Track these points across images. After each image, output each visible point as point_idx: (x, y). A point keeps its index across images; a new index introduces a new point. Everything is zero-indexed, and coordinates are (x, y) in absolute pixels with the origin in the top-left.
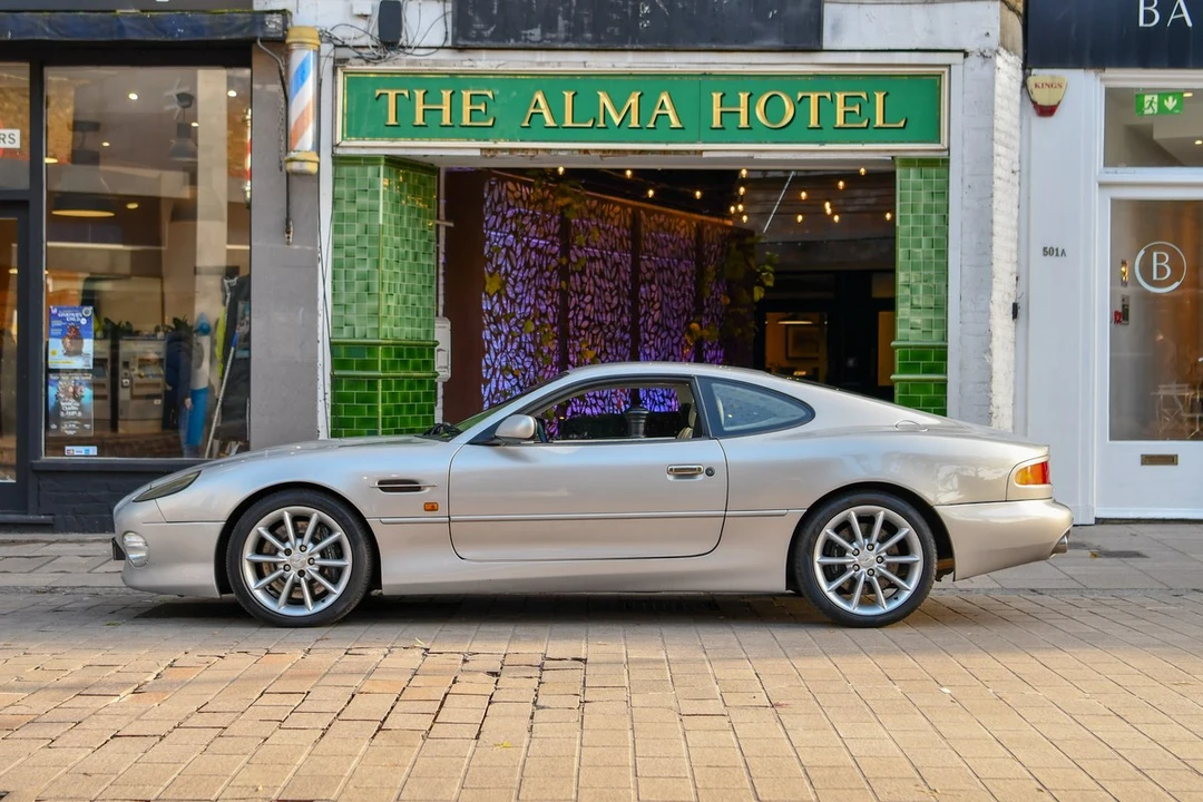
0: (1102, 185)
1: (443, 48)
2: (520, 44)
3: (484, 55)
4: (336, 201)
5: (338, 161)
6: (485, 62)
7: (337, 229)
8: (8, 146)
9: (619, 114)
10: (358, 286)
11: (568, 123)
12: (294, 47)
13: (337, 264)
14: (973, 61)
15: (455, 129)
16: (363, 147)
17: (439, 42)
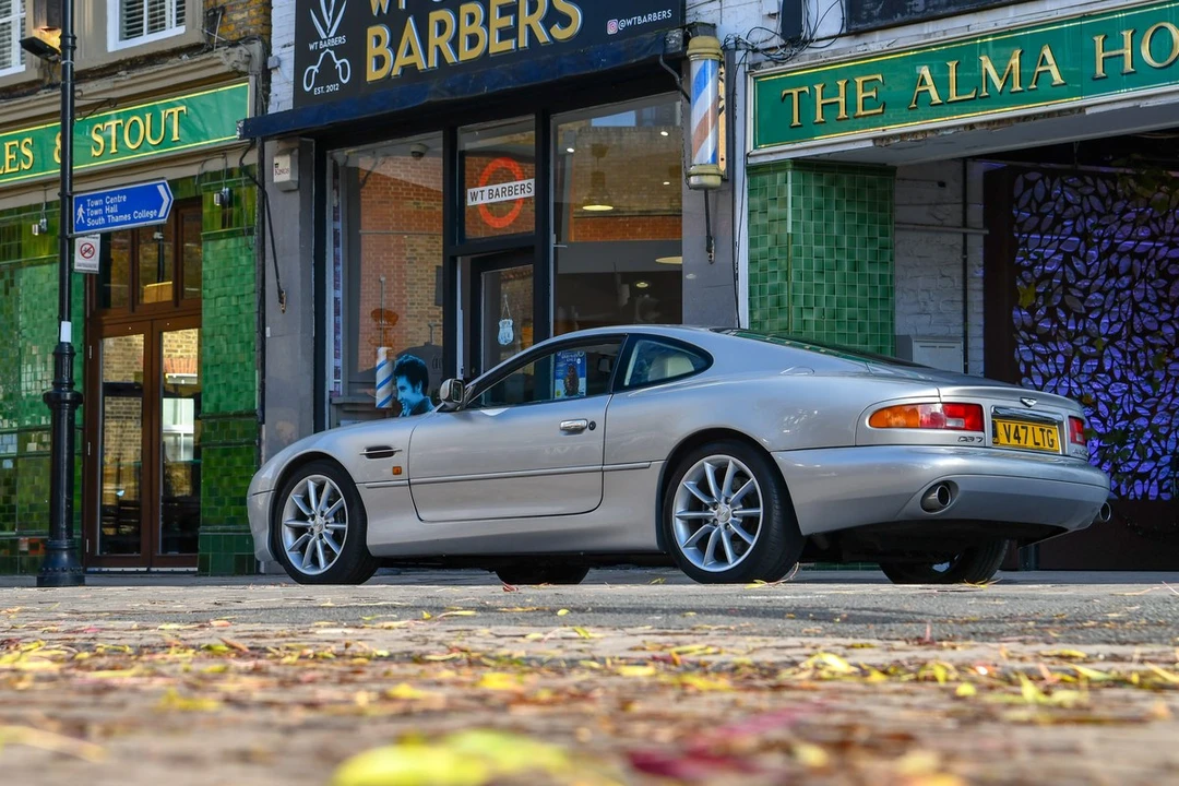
1: (840, 35)
2: (906, 17)
3: (877, 36)
4: (751, 213)
5: (752, 171)
6: (878, 42)
7: (753, 243)
8: (526, 195)
9: (1000, 77)
10: (770, 300)
11: (954, 97)
12: (692, 58)
13: (752, 279)
15: (853, 122)
16: (771, 153)
17: (836, 30)
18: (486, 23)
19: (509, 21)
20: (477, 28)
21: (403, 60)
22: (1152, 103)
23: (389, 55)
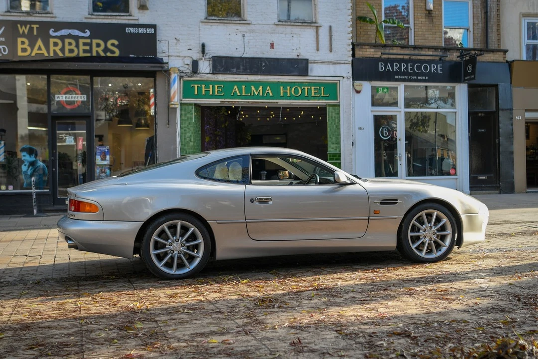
0: (371, 111)
1: (209, 73)
2: (230, 73)
3: (220, 75)
4: (181, 115)
5: (181, 104)
6: (221, 77)
7: (181, 123)
8: (83, 100)
9: (257, 91)
10: (188, 139)
11: (243, 94)
12: (172, 73)
13: (181, 133)
14: (345, 79)
15: (213, 96)
16: (188, 101)
17: (208, 72)
18: (77, 46)
19: (87, 48)
20: (73, 47)
21: (36, 51)
22: (294, 103)
23: (29, 49)
